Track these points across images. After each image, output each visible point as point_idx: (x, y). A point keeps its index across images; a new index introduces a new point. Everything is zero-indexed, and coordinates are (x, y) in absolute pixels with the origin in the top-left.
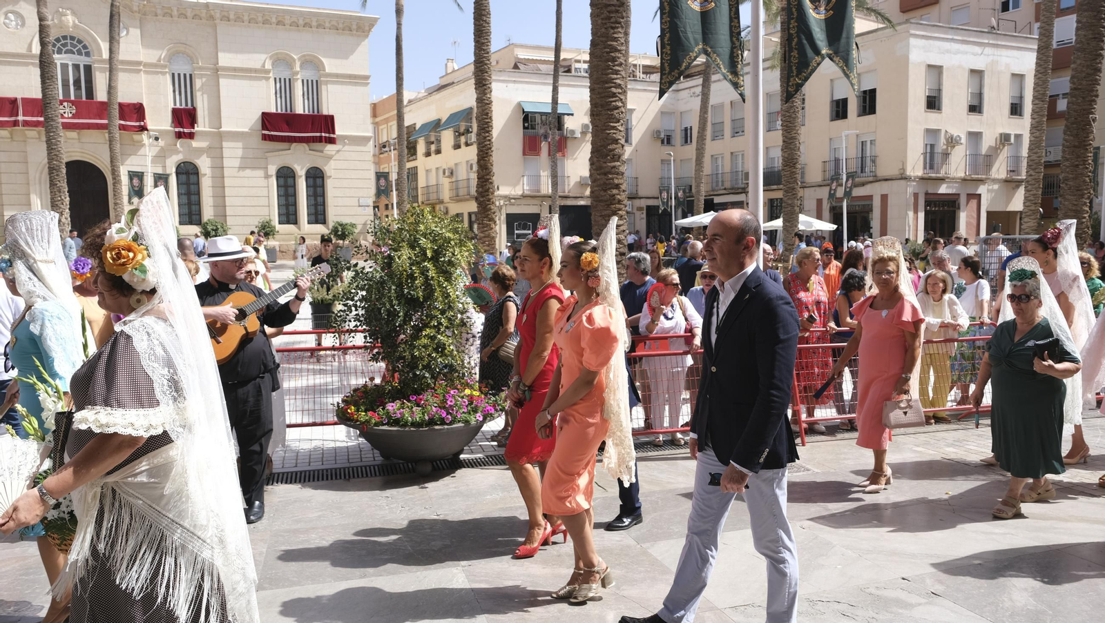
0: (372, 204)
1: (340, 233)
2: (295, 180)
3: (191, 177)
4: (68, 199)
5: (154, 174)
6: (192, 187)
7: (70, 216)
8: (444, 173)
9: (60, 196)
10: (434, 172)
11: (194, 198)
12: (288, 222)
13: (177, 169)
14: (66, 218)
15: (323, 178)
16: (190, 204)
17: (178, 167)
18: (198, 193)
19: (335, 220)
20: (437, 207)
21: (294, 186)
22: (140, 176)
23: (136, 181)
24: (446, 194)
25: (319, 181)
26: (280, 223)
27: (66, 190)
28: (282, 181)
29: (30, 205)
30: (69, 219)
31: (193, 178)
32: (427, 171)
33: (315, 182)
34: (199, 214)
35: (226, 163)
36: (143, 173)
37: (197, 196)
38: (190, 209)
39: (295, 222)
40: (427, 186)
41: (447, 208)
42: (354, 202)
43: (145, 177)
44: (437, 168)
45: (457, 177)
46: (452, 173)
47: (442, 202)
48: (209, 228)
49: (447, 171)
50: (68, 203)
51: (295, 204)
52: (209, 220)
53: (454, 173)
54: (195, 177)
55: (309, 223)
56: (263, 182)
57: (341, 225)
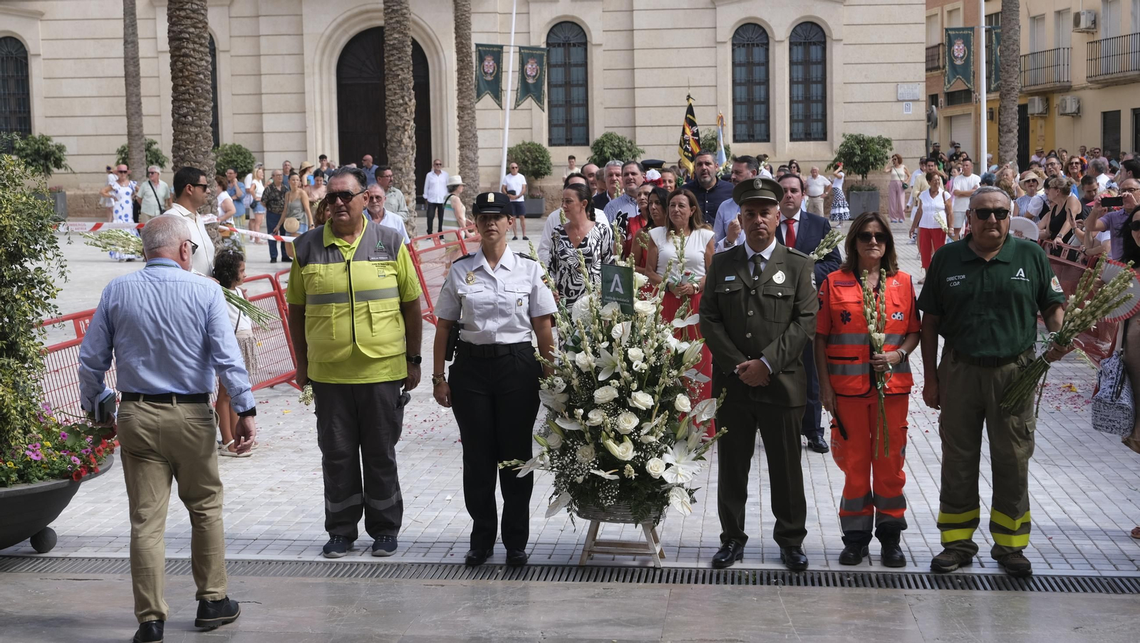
0: (923, 96)
1: (857, 159)
2: (767, 50)
3: (573, 50)
4: (414, 101)
5: (521, 48)
6: (574, 70)
7: (415, 133)
8: (1077, 21)
9: (403, 97)
10: (1050, 20)
11: (576, 93)
12: (751, 138)
13: (548, 36)
14: (410, 138)
15: (825, 43)
16: (568, 104)
17: (552, 32)
18: (585, 84)
19: (848, 133)
20: (1057, 100)
21: (766, 64)
22: (496, 52)
23: (489, 64)
24: (1078, 72)
25: (815, 52)
26: (735, 140)
27: (411, 85)
28: (742, 53)
29: (305, 112)
30: (414, 138)
31: (576, 54)
32: (1034, 18)
33: (807, 53)
34: (586, 124)
35: (640, 20)
36: (501, 47)
37: (582, 90)
38: (568, 112)
39: (767, 138)
40: (1033, 54)
41: (1079, 102)
42: (887, 92)
43: (504, 54)
44: (1059, 13)
45: (1106, 29)
46: (1094, 22)
47: (1067, 89)
48: (608, 151)
49: (1083, 19)
50: (413, 110)
51: (766, 101)
52: (606, 135)
53: (1101, 22)
54: (580, 50)
55: (792, 139)
56: (705, 57)
57: (860, 141)
